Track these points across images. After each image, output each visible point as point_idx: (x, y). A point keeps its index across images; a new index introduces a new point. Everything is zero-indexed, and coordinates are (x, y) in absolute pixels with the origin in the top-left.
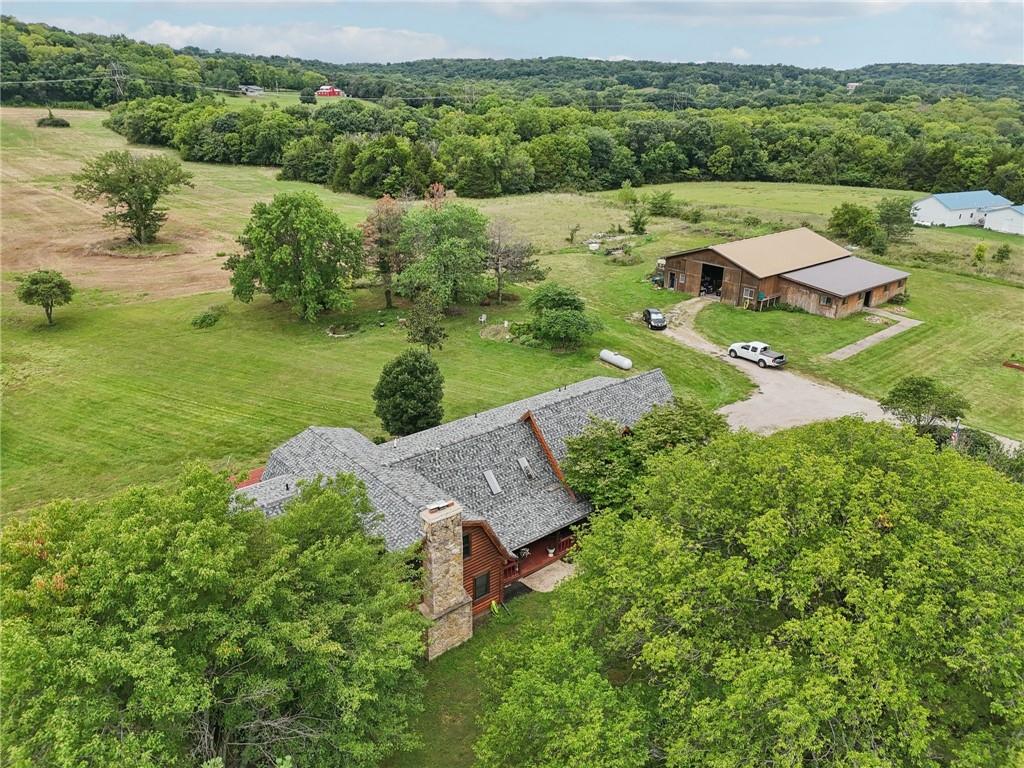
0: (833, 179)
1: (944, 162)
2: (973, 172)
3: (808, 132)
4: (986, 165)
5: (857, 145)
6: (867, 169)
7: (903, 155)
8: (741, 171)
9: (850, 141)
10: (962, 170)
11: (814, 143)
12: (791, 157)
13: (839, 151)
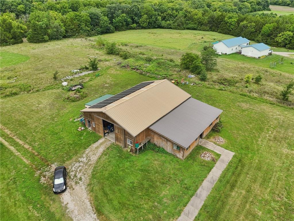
0: (184, 28)
1: (221, 20)
2: (232, 25)
3: (175, 9)
4: (236, 22)
5: (192, 14)
6: (195, 23)
7: (208, 17)
8: (152, 25)
9: (189, 12)
10: (228, 24)
11: (177, 13)
12: (170, 19)
13: (186, 16)
